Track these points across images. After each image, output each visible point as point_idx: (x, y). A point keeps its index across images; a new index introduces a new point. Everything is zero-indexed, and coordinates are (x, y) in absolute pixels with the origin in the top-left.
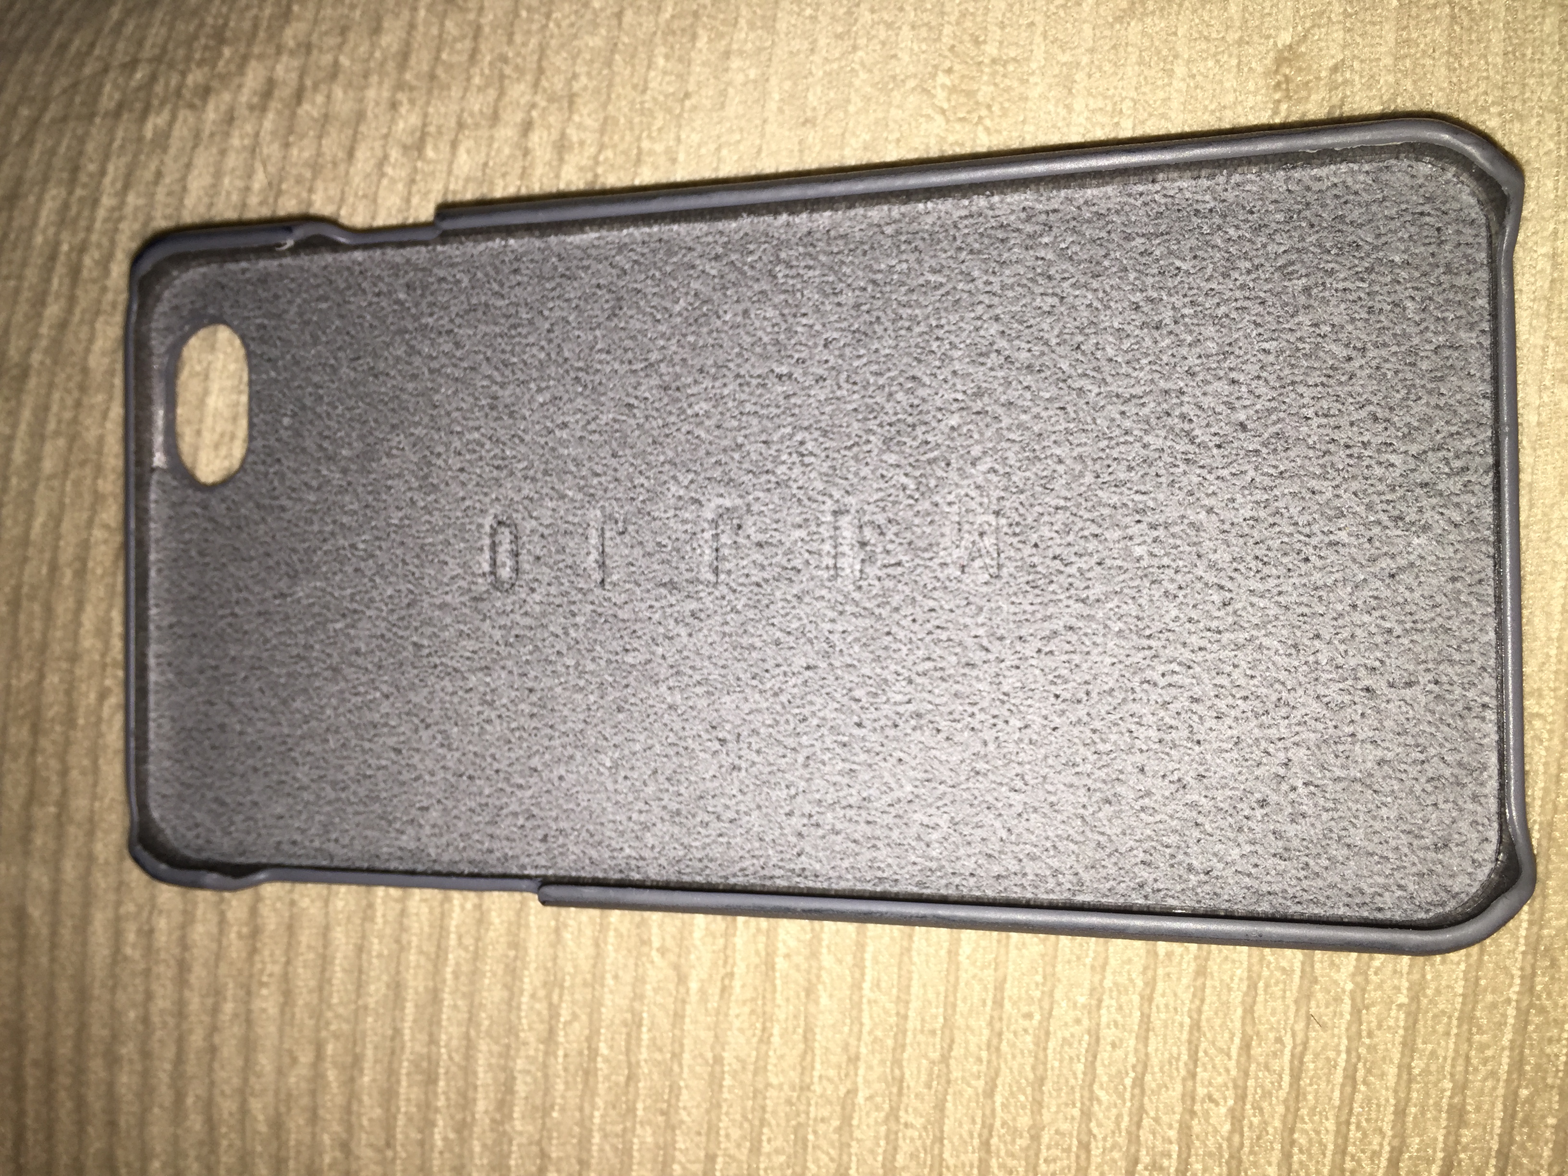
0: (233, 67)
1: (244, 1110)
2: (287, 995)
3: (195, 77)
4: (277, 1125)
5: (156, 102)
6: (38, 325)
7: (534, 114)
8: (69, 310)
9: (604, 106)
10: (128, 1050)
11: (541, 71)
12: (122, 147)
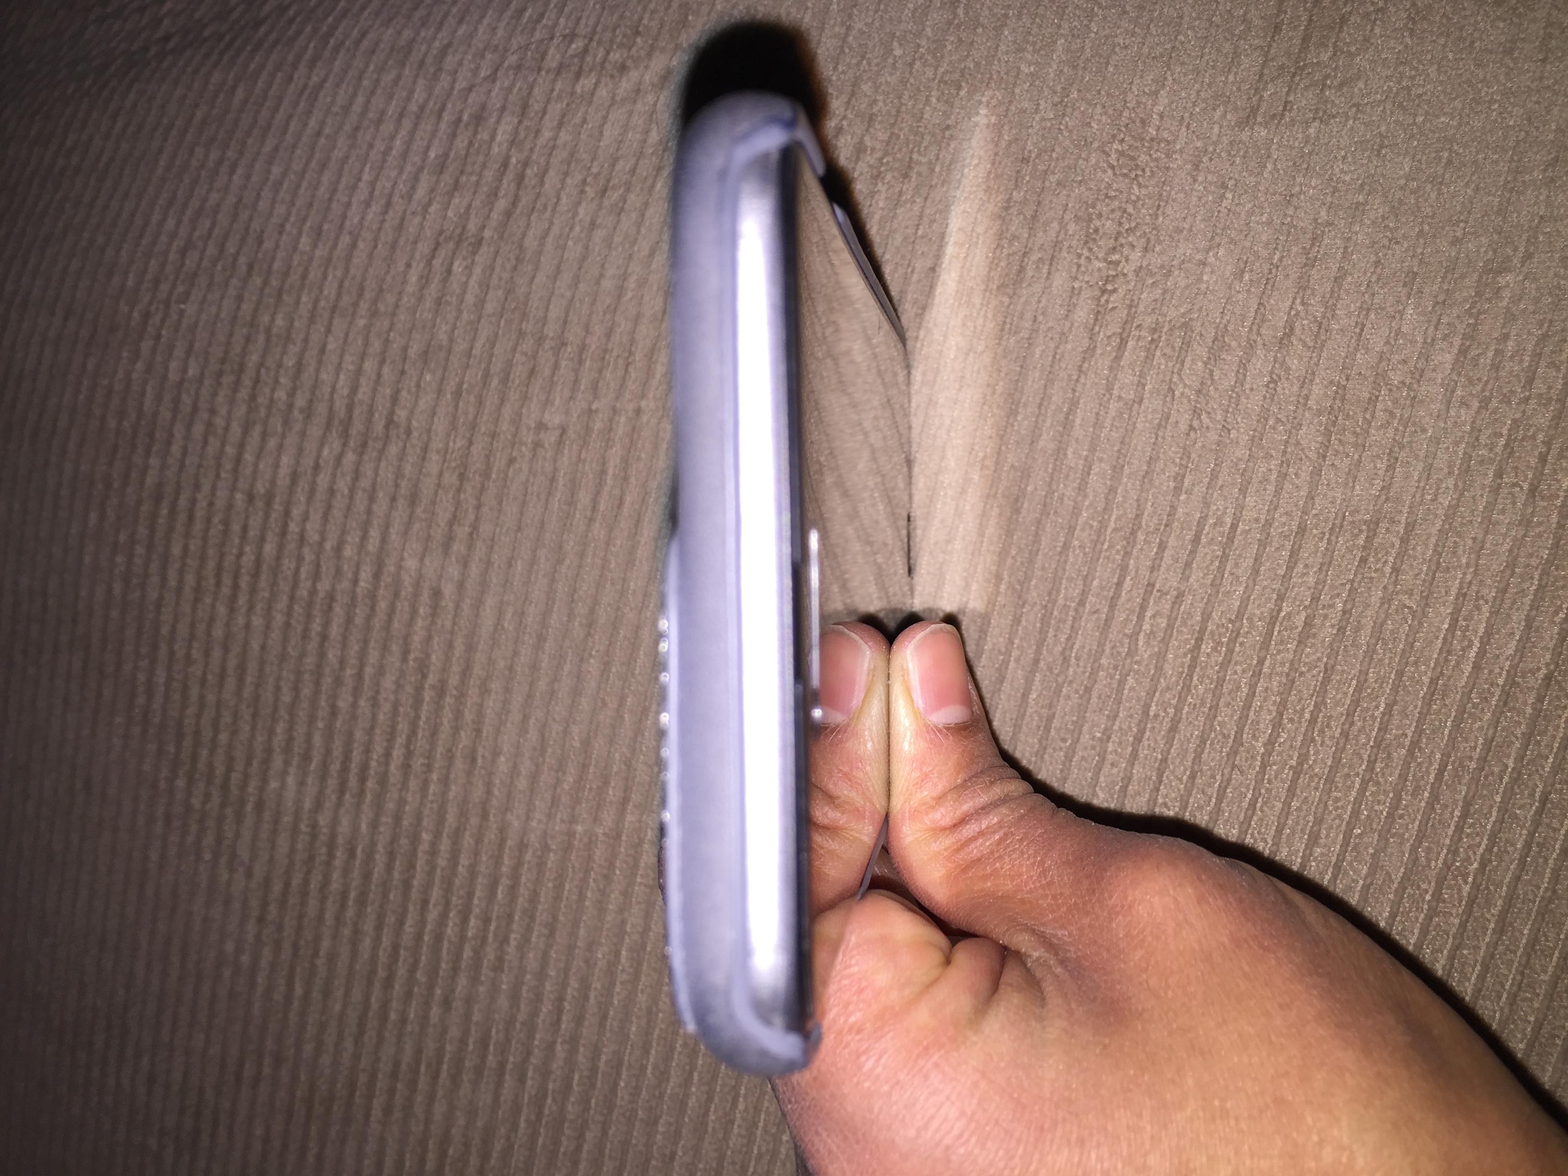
0: (643, 53)
1: (566, 732)
2: (606, 666)
3: (615, 56)
4: (587, 743)
5: (586, 68)
6: (491, 210)
7: (845, 123)
8: (514, 204)
9: (892, 125)
10: (495, 686)
11: (853, 94)
12: (559, 97)
